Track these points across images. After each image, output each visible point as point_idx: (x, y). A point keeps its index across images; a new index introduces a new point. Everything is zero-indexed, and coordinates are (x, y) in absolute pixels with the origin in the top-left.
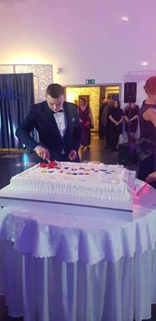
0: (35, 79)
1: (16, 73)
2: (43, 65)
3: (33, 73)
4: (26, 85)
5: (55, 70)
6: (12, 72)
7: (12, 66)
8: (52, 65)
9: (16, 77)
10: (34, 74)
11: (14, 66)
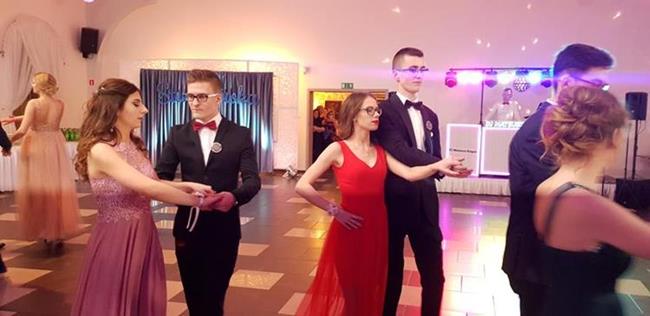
0: (275, 80)
1: (251, 71)
2: (287, 63)
3: (271, 74)
4: (263, 85)
5: (302, 70)
6: (244, 70)
7: (245, 63)
8: (297, 64)
9: (250, 78)
10: (275, 74)
11: (248, 62)
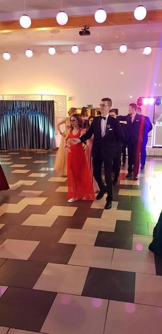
0: (55, 104)
1: (44, 99)
2: (61, 96)
3: (53, 101)
4: (49, 107)
5: (68, 99)
6: (40, 100)
7: (40, 96)
8: (66, 96)
9: (43, 103)
10: (55, 101)
11: (42, 95)
